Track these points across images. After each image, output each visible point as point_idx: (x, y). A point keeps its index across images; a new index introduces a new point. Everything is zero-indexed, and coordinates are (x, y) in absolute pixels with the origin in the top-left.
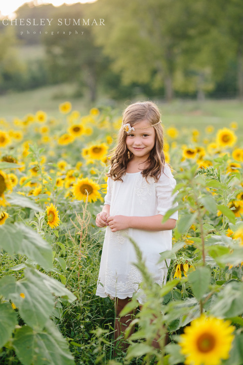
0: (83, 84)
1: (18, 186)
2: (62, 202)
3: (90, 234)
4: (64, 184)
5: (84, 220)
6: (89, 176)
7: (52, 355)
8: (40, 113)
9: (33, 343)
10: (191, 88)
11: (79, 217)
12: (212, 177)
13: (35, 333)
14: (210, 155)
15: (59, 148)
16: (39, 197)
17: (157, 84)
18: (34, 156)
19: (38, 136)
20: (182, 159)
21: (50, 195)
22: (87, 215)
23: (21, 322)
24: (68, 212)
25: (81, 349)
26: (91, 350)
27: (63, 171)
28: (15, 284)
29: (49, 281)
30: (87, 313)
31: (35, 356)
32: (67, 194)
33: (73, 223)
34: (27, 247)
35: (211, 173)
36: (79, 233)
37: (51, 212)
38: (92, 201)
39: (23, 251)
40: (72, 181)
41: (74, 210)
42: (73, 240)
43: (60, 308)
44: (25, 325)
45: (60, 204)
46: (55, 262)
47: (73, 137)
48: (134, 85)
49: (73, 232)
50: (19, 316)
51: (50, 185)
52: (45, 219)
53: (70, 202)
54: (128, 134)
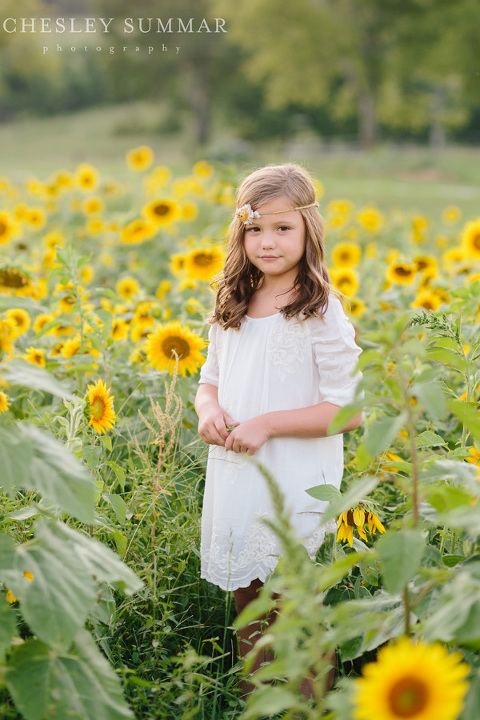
0: (181, 105)
1: (32, 334)
2: (123, 371)
3: (181, 444)
4: (129, 333)
5: (167, 415)
6: (183, 316)
7: (86, 703)
8: (85, 169)
9: (47, 675)
10: (417, 120)
11: (159, 407)
12: (442, 332)
13: (53, 655)
14: (446, 275)
15: (122, 249)
16: (74, 361)
17: (341, 109)
18: (66, 271)
19: (78, 220)
20: (386, 284)
21: (99, 357)
22: (174, 403)
23: (25, 632)
24: (136, 394)
25: (150, 692)
26: (172, 695)
27: (129, 304)
28: (14, 551)
29: (86, 546)
30: (168, 615)
31: (51, 707)
32: (134, 355)
33: (143, 418)
34: (41, 474)
35: (441, 322)
36: (156, 442)
37: (99, 399)
38: (188, 374)
39: (33, 482)
40: (146, 326)
41: (148, 389)
42: (144, 457)
43: (111, 604)
44: (35, 638)
45: (117, 375)
46: (102, 503)
47: (153, 226)
48: (293, 109)
49: (144, 439)
50: (20, 618)
51: (98, 335)
52: (84, 413)
53: (140, 374)
54: (247, 227)
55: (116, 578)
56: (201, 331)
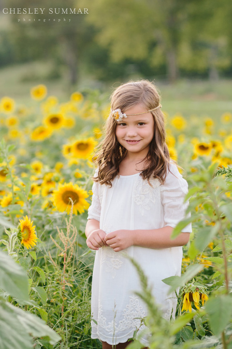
0: (60, 62)
2: (38, 214)
3: (77, 255)
4: (41, 191)
5: (68, 238)
6: (73, 180)
8: (6, 100)
10: (201, 64)
11: (62, 233)
14: (229, 150)
15: (32, 145)
16: (9, 208)
17: (156, 60)
19: (4, 130)
20: (193, 156)
21: (24, 206)
24: (47, 228)
27: (39, 175)
29: (24, 316)
32: (45, 204)
33: (54, 241)
36: (62, 254)
37: (26, 228)
38: (78, 213)
40: (51, 187)
41: (54, 224)
42: (55, 264)
45: (36, 217)
46: (33, 293)
47: (51, 130)
48: (127, 61)
49: (54, 254)
51: (23, 192)
52: (18, 236)
53: (50, 215)
54: (119, 123)
55: (44, 334)
56: (85, 187)
